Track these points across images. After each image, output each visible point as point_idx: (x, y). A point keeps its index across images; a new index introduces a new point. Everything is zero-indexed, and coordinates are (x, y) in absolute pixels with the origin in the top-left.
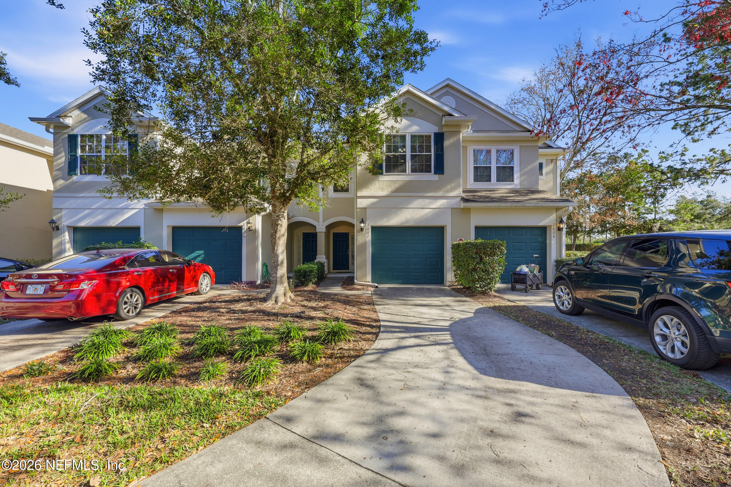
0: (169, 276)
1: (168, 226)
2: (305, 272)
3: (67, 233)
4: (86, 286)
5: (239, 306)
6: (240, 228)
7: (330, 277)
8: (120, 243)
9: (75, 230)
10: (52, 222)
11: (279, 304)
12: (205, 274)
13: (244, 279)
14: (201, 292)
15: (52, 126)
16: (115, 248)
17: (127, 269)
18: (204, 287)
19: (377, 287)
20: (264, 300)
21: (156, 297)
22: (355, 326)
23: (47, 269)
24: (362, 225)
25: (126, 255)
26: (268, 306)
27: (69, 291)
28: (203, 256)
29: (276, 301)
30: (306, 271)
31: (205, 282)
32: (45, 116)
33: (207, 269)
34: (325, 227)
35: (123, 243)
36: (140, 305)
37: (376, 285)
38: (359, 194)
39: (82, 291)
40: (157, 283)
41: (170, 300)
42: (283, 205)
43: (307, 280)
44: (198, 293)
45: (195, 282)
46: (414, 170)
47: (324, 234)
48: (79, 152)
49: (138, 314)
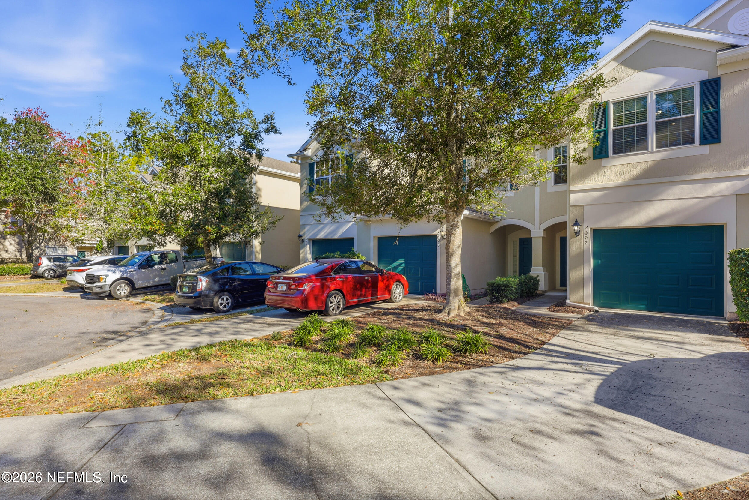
0: (365, 283)
1: (375, 237)
2: (499, 286)
3: (308, 246)
4: (307, 287)
5: (421, 314)
6: (435, 237)
7: (548, 296)
8: (338, 253)
9: (315, 242)
10: (300, 236)
11: (450, 317)
12: (398, 283)
13: (438, 291)
14: (394, 300)
15: (300, 159)
16: (333, 257)
17: (333, 275)
18: (397, 295)
19: (597, 311)
20: (439, 311)
21: (356, 300)
22: (501, 341)
23: (290, 274)
24: (576, 228)
25: (333, 264)
26: (442, 317)
27: (298, 290)
28: (403, 265)
29: (449, 313)
30: (500, 284)
31: (398, 291)
32: (295, 152)
33: (401, 278)
34: (542, 230)
35: (341, 253)
36: (341, 306)
37: (596, 308)
38: (572, 188)
39: (305, 289)
40: (355, 289)
41: (367, 304)
42: (457, 213)
43: (501, 296)
44: (390, 301)
45: (388, 289)
46: (660, 145)
47: (541, 239)
48: (315, 177)
49: (340, 313)
